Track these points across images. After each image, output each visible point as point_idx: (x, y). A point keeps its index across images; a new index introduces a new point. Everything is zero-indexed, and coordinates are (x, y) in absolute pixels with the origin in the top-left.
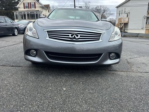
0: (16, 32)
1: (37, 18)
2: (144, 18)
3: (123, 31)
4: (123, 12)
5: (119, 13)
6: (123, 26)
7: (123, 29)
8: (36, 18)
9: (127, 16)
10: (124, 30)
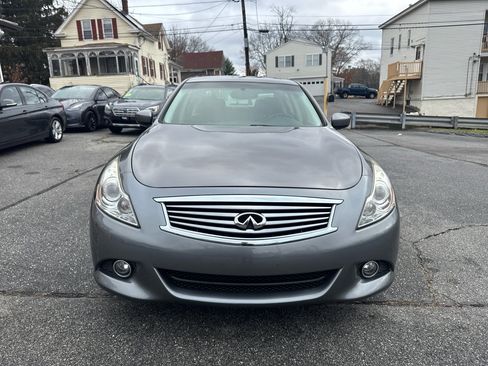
0: (57, 130)
1: (123, 70)
2: (471, 61)
3: (405, 103)
4: (404, 42)
5: (390, 47)
6: (403, 88)
7: (405, 97)
8: (121, 71)
9: (418, 57)
10: (408, 102)
